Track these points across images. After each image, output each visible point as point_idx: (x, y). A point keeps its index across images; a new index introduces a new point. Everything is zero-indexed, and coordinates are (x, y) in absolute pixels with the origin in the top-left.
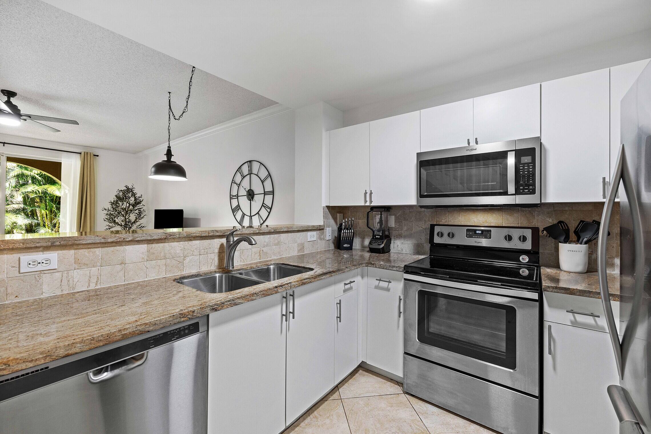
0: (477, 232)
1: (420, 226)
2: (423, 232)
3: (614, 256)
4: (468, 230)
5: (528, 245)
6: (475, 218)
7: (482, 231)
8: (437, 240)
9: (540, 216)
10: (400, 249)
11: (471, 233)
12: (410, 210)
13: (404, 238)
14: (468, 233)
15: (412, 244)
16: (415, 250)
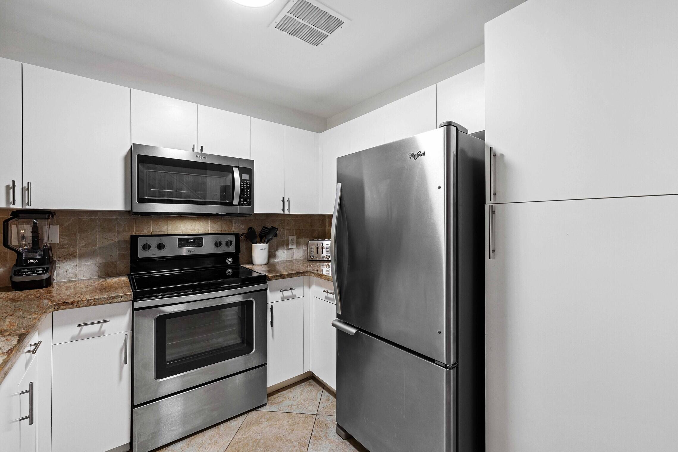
0: (190, 241)
1: (109, 238)
2: (115, 246)
3: (275, 249)
4: (179, 239)
5: (232, 249)
6: (183, 227)
7: (194, 239)
8: (142, 254)
9: (236, 224)
10: (71, 275)
11: (183, 243)
12: (92, 217)
13: (78, 258)
14: (180, 243)
15: (96, 264)
16: (100, 272)
